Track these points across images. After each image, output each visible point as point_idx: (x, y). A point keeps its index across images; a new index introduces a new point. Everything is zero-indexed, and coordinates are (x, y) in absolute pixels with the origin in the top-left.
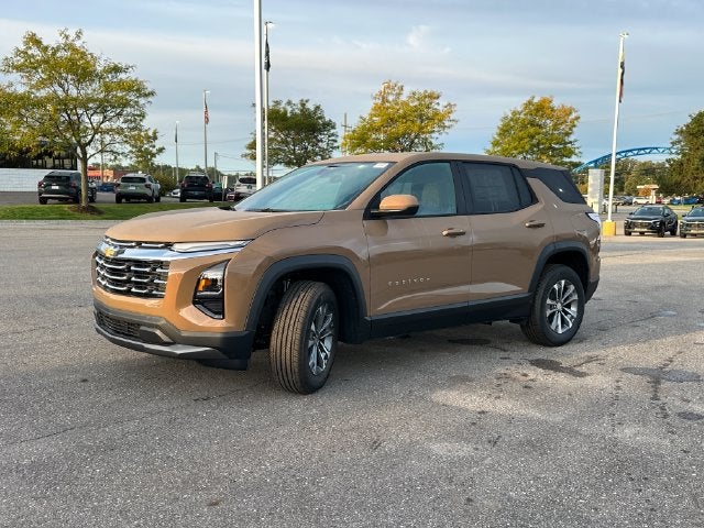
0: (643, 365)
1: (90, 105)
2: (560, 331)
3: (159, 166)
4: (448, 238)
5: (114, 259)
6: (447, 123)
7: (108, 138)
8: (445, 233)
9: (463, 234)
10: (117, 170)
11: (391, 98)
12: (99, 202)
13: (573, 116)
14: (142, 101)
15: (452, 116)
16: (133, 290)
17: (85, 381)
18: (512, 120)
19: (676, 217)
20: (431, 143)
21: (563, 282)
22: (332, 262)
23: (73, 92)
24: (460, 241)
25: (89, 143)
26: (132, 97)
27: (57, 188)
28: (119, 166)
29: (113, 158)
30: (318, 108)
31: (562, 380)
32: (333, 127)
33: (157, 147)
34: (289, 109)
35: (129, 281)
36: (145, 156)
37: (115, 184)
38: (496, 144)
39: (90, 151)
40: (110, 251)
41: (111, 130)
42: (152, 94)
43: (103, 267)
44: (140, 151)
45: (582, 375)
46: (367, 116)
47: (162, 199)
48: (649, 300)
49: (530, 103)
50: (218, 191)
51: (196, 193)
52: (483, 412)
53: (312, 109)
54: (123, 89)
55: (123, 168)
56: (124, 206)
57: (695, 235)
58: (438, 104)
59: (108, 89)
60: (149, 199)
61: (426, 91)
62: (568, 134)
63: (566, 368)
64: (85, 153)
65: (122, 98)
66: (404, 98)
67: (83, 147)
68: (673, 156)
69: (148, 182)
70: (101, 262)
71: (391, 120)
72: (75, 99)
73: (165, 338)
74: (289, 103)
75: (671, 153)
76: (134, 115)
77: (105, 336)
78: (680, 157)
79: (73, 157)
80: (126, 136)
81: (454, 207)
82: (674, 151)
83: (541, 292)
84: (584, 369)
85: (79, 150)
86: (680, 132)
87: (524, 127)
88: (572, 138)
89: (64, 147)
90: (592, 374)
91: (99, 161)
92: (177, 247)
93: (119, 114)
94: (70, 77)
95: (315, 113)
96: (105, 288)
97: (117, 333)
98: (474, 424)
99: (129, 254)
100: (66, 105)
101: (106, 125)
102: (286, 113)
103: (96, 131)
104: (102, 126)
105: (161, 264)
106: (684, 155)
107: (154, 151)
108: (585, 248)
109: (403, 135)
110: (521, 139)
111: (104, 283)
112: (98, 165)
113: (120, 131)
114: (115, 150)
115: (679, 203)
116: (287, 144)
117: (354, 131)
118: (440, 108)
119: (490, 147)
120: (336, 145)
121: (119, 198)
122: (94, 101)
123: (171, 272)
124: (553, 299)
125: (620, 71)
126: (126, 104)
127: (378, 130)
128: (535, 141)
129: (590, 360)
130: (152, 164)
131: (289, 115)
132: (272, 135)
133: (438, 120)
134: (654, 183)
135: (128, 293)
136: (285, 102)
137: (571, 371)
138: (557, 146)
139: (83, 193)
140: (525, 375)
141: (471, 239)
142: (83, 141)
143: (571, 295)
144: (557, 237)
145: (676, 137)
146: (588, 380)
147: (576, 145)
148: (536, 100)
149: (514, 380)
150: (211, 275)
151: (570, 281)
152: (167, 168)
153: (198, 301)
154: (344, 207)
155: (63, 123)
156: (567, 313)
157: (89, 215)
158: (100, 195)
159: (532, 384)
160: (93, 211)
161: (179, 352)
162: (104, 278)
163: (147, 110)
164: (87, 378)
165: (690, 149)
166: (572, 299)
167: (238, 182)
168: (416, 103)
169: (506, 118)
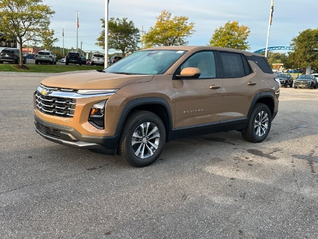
0: (301, 154)
1: (24, 17)
2: (260, 135)
3: (54, 47)
4: (212, 90)
5: (46, 96)
6: (191, 32)
7: (32, 33)
8: (211, 87)
9: (219, 88)
10: (35, 48)
11: (165, 19)
12: (28, 64)
13: (247, 31)
14: (48, 16)
15: (193, 29)
16: (56, 112)
17: (30, 157)
18: (219, 31)
19: (292, 79)
20: (183, 41)
21: (263, 112)
22: (158, 101)
23: (16, 10)
24: (218, 91)
25: (23, 35)
26: (44, 14)
27: (8, 56)
28: (35, 47)
29: (34, 43)
30: (131, 22)
31: (266, 161)
32: (138, 32)
33: (54, 38)
34: (118, 22)
35: (54, 108)
36: (48, 42)
37: (34, 55)
38: (212, 42)
39: (24, 39)
40: (44, 92)
41: (34, 29)
42: (53, 12)
43: (39, 100)
44: (46, 40)
45: (274, 158)
46: (153, 27)
47: (57, 63)
48: (292, 119)
49: (228, 24)
50: (83, 60)
51: (74, 61)
52: (232, 179)
53: (128, 23)
54: (40, 10)
55: (37, 47)
56: (39, 65)
57: (301, 88)
58: (187, 22)
59: (32, 9)
60: (51, 63)
61: (181, 16)
62: (244, 39)
63: (266, 154)
64: (21, 40)
65: (39, 14)
66: (171, 19)
67: (20, 37)
68: (291, 51)
69: (51, 55)
70: (39, 97)
71: (165, 29)
72: (17, 14)
73: (73, 138)
74: (118, 19)
75: (290, 49)
76: (44, 23)
77: (41, 135)
78: (294, 51)
79: (15, 41)
80: (41, 32)
81: (215, 74)
82: (291, 48)
83: (253, 116)
84: (274, 155)
85: (18, 38)
86: (295, 40)
87: (225, 35)
88: (246, 41)
89: (11, 37)
90: (279, 158)
91: (27, 44)
92: (80, 91)
93: (38, 22)
94: (14, 3)
95: (130, 25)
96: (41, 110)
97: (48, 133)
98: (230, 185)
99: (54, 94)
100: (12, 16)
101: (31, 27)
102: (116, 24)
103: (27, 29)
104: (30, 27)
105: (72, 100)
106: (296, 51)
107: (52, 40)
108: (273, 95)
109: (170, 37)
110: (223, 41)
111: (40, 108)
112: (26, 46)
113: (38, 30)
114: (35, 39)
115: (291, 72)
116: (117, 39)
117: (148, 34)
118: (188, 25)
119: (209, 44)
120: (139, 40)
121: (37, 62)
122: (26, 15)
123: (77, 104)
124: (258, 120)
125: (272, 10)
126: (41, 17)
127: (158, 34)
128: (229, 42)
129: (275, 150)
130: (51, 46)
131: (117, 25)
132: (109, 35)
133: (187, 30)
134: (281, 63)
135: (54, 114)
136: (116, 18)
137: (268, 156)
138: (239, 45)
139: (20, 59)
140: (247, 158)
141: (223, 90)
142: (20, 34)
143: (266, 119)
144: (261, 90)
145: (292, 42)
146: (278, 161)
147: (248, 44)
148: (231, 23)
149: (243, 160)
150: (98, 106)
151: (266, 111)
152: (58, 48)
153: (91, 120)
154: (163, 73)
155: (11, 25)
156: (263, 127)
157: (23, 70)
158: (28, 60)
159: (252, 163)
160: (25, 68)
161: (80, 145)
162: (40, 105)
163: (51, 20)
164: (32, 156)
165: (299, 48)
166: (266, 120)
167: (93, 57)
168: (177, 22)
169: (217, 30)
